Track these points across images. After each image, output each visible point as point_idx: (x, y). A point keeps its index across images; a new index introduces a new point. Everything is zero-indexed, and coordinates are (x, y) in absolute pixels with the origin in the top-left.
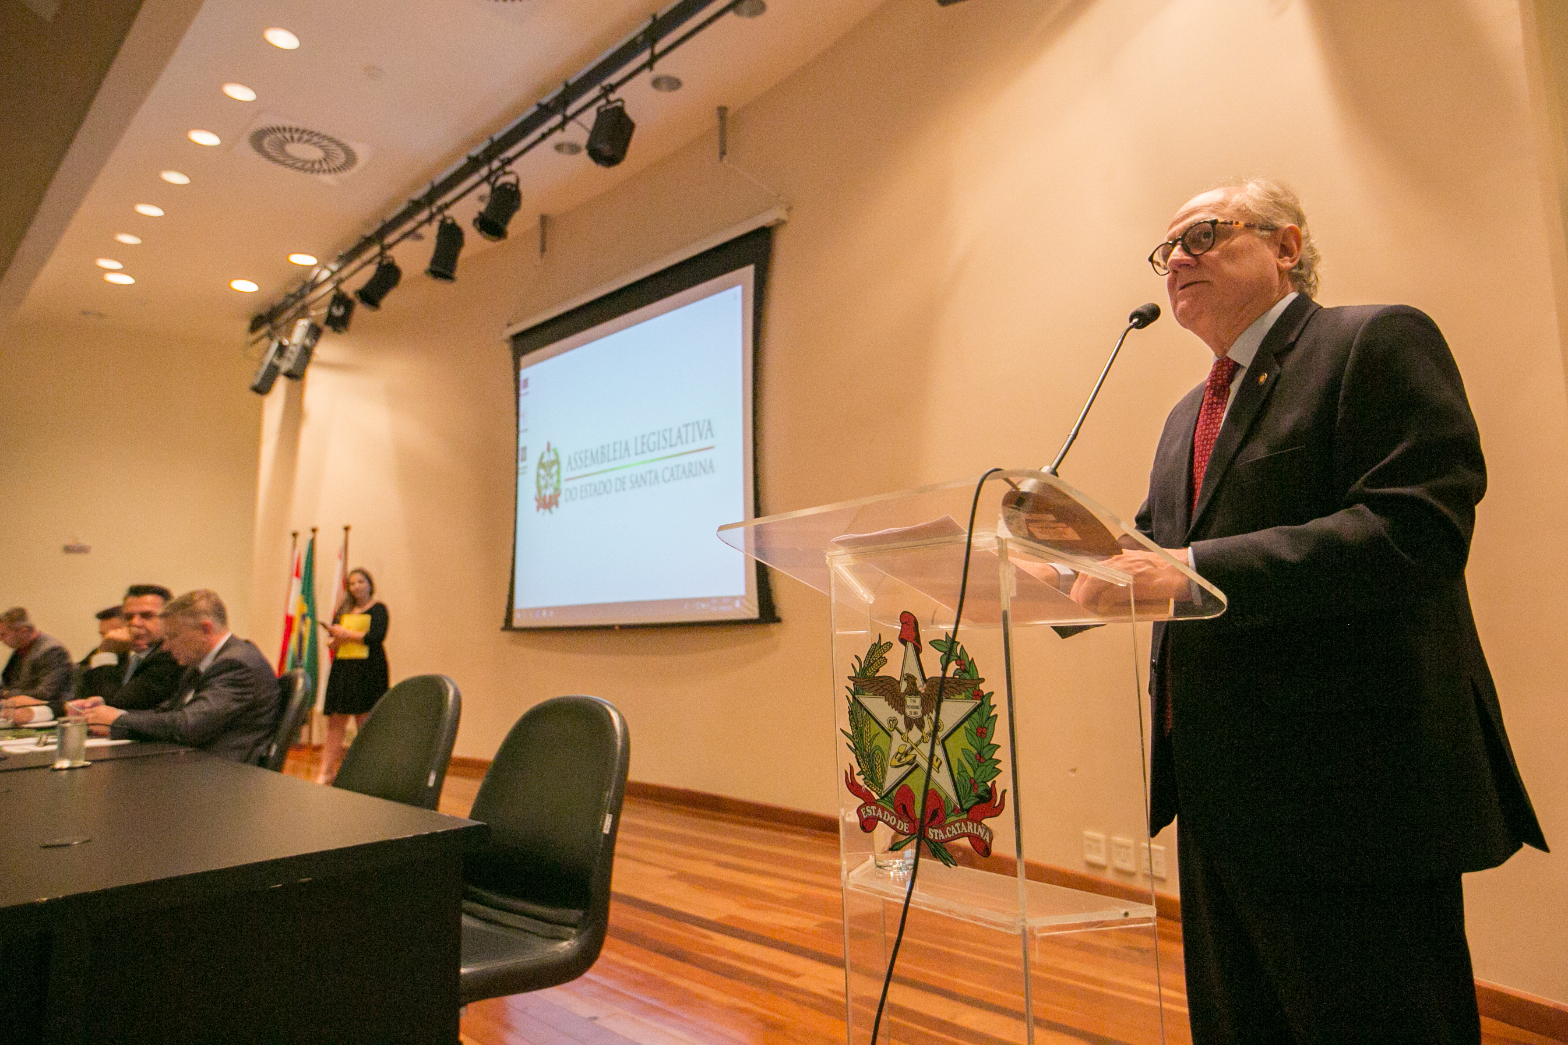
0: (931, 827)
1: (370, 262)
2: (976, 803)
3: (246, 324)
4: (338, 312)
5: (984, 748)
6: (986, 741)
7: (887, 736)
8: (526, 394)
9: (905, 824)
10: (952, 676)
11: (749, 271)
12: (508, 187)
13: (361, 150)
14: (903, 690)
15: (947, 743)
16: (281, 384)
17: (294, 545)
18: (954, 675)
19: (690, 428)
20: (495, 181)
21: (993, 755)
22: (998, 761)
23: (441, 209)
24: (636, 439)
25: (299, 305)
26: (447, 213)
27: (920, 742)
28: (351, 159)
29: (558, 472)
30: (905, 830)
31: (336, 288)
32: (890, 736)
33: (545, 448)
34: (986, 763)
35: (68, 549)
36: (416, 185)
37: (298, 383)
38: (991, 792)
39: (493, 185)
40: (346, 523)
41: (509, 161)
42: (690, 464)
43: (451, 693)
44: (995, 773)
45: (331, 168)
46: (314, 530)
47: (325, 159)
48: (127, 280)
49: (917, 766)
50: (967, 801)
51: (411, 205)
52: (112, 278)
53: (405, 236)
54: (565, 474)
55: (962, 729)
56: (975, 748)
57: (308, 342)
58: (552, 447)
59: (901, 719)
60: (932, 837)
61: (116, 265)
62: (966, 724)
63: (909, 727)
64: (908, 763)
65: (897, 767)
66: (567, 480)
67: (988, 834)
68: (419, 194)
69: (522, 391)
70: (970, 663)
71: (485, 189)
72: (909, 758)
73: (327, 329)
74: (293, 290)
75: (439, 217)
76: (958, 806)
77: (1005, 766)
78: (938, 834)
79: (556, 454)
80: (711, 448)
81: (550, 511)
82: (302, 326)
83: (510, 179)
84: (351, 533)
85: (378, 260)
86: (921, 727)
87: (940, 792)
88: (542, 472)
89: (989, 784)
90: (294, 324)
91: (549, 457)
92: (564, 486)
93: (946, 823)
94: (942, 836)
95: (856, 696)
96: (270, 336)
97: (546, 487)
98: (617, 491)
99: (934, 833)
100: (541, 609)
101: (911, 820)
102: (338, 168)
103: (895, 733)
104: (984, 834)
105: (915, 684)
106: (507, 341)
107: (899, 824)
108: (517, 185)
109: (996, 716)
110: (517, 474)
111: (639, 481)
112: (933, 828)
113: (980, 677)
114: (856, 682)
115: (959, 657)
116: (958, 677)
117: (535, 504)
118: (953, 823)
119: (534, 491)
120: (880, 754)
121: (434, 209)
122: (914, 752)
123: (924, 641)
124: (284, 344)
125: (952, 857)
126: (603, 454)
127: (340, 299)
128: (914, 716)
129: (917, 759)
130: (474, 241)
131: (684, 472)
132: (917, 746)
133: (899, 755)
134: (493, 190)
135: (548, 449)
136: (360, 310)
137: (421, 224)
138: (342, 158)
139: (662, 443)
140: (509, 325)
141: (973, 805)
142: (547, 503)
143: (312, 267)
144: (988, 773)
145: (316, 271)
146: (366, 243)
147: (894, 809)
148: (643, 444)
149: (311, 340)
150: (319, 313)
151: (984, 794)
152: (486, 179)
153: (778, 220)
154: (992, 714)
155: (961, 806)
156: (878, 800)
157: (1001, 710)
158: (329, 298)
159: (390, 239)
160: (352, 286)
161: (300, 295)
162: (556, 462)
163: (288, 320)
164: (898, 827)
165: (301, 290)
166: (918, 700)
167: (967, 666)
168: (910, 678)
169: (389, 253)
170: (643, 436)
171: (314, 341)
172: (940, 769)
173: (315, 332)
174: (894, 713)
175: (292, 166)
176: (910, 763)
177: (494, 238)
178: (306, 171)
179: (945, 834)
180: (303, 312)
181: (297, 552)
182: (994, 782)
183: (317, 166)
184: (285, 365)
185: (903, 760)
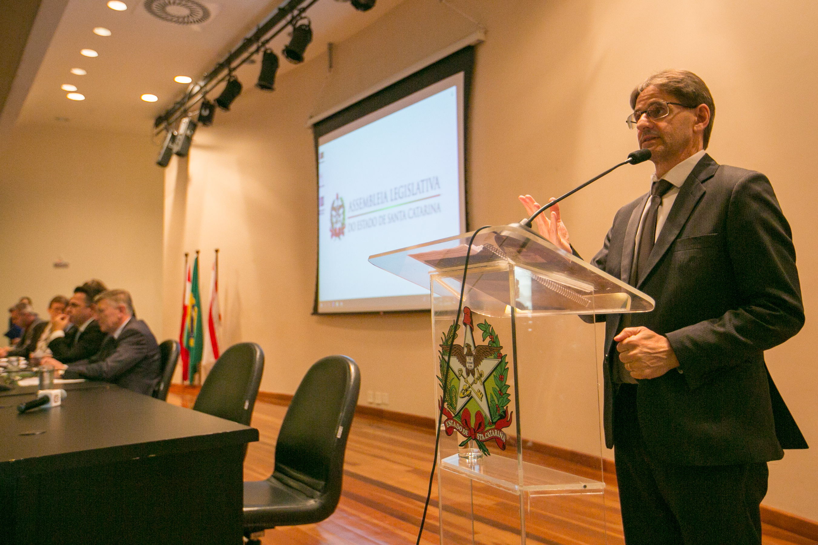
0: (478, 433)
1: (222, 80)
2: (499, 419)
3: (152, 122)
4: (206, 113)
5: (502, 387)
6: (503, 383)
7: (458, 380)
8: (323, 162)
9: (466, 431)
10: (488, 345)
11: (460, 77)
12: (304, 27)
13: (212, 8)
14: (465, 353)
15: (485, 383)
16: (174, 161)
17: (186, 261)
18: (489, 345)
19: (425, 183)
20: (296, 22)
21: (506, 392)
22: (509, 395)
23: (264, 44)
24: (391, 190)
25: (182, 109)
26: (268, 46)
27: (473, 383)
28: (206, 14)
29: (344, 213)
30: (466, 435)
31: (204, 97)
32: (459, 380)
33: (335, 197)
34: (504, 396)
35: (57, 265)
36: (248, 28)
37: (184, 159)
38: (505, 412)
39: (294, 26)
40: (216, 247)
41: (304, 10)
42: (425, 206)
43: (258, 354)
44: (508, 402)
45: (195, 21)
46: (198, 252)
47: (191, 15)
48: (80, 97)
49: (472, 397)
50: (495, 418)
51: (245, 41)
52: (71, 96)
53: (244, 61)
54: (348, 214)
55: (492, 376)
56: (499, 388)
57: (189, 133)
58: (340, 196)
59: (464, 369)
60: (478, 439)
61: (73, 88)
62: (494, 373)
63: (468, 375)
64: (467, 396)
65: (463, 397)
66: (350, 218)
67: (504, 437)
68: (250, 34)
69: (320, 161)
70: (496, 337)
71: (290, 29)
72: (468, 392)
73: (200, 124)
74: (179, 99)
75: (263, 49)
76: (491, 421)
77: (512, 398)
78: (481, 437)
79: (342, 201)
80: (438, 195)
81: (340, 239)
82: (185, 122)
83: (305, 22)
84: (220, 254)
85: (227, 78)
86: (473, 375)
87: (482, 412)
88: (334, 213)
89: (505, 408)
90: (180, 121)
91: (338, 203)
92: (347, 222)
93: (485, 431)
94: (483, 438)
95: (444, 356)
96: (167, 129)
97: (336, 222)
98: (380, 224)
99: (479, 436)
100: (335, 301)
101: (470, 429)
102: (199, 20)
103: (461, 378)
104: (503, 437)
105: (470, 349)
106: (311, 128)
107: (463, 431)
108: (309, 26)
109: (508, 368)
110: (318, 214)
111: (394, 218)
112: (479, 433)
113: (501, 346)
114: (443, 348)
115: (491, 334)
116: (490, 345)
117: (329, 234)
118: (488, 431)
119: (329, 225)
120: (455, 390)
121: (260, 44)
122: (470, 389)
123: (475, 324)
124: (174, 134)
125: (488, 450)
126: (371, 200)
127: (206, 105)
128: (470, 368)
129: (472, 393)
130: (285, 65)
131: (421, 212)
132: (471, 385)
133: (463, 391)
134: (295, 29)
135: (337, 198)
136: (218, 111)
137: (252, 54)
138: (200, 14)
139: (408, 193)
140: (311, 117)
141: (497, 420)
142: (337, 233)
143: (188, 85)
144: (504, 401)
145: (191, 87)
146: (220, 67)
147: (461, 422)
148: (396, 193)
149: (191, 131)
150: (194, 114)
151: (503, 414)
152: (290, 22)
153: (478, 40)
154: (506, 367)
155: (492, 420)
156: (453, 417)
157: (511, 366)
158: (199, 104)
159: (234, 64)
160: (212, 96)
161: (182, 103)
162: (342, 206)
163: (176, 119)
164: (463, 433)
165: (183, 99)
166: (472, 359)
167: (494, 339)
168: (468, 346)
169: (234, 73)
170: (396, 189)
171: (192, 132)
172: (482, 399)
173: (193, 126)
174: (461, 367)
175: (171, 21)
176: (468, 395)
177: (296, 61)
178: (180, 23)
179: (484, 436)
180: (185, 114)
181: (188, 266)
182: (507, 407)
183: (186, 20)
184: (176, 148)
185: (465, 394)
